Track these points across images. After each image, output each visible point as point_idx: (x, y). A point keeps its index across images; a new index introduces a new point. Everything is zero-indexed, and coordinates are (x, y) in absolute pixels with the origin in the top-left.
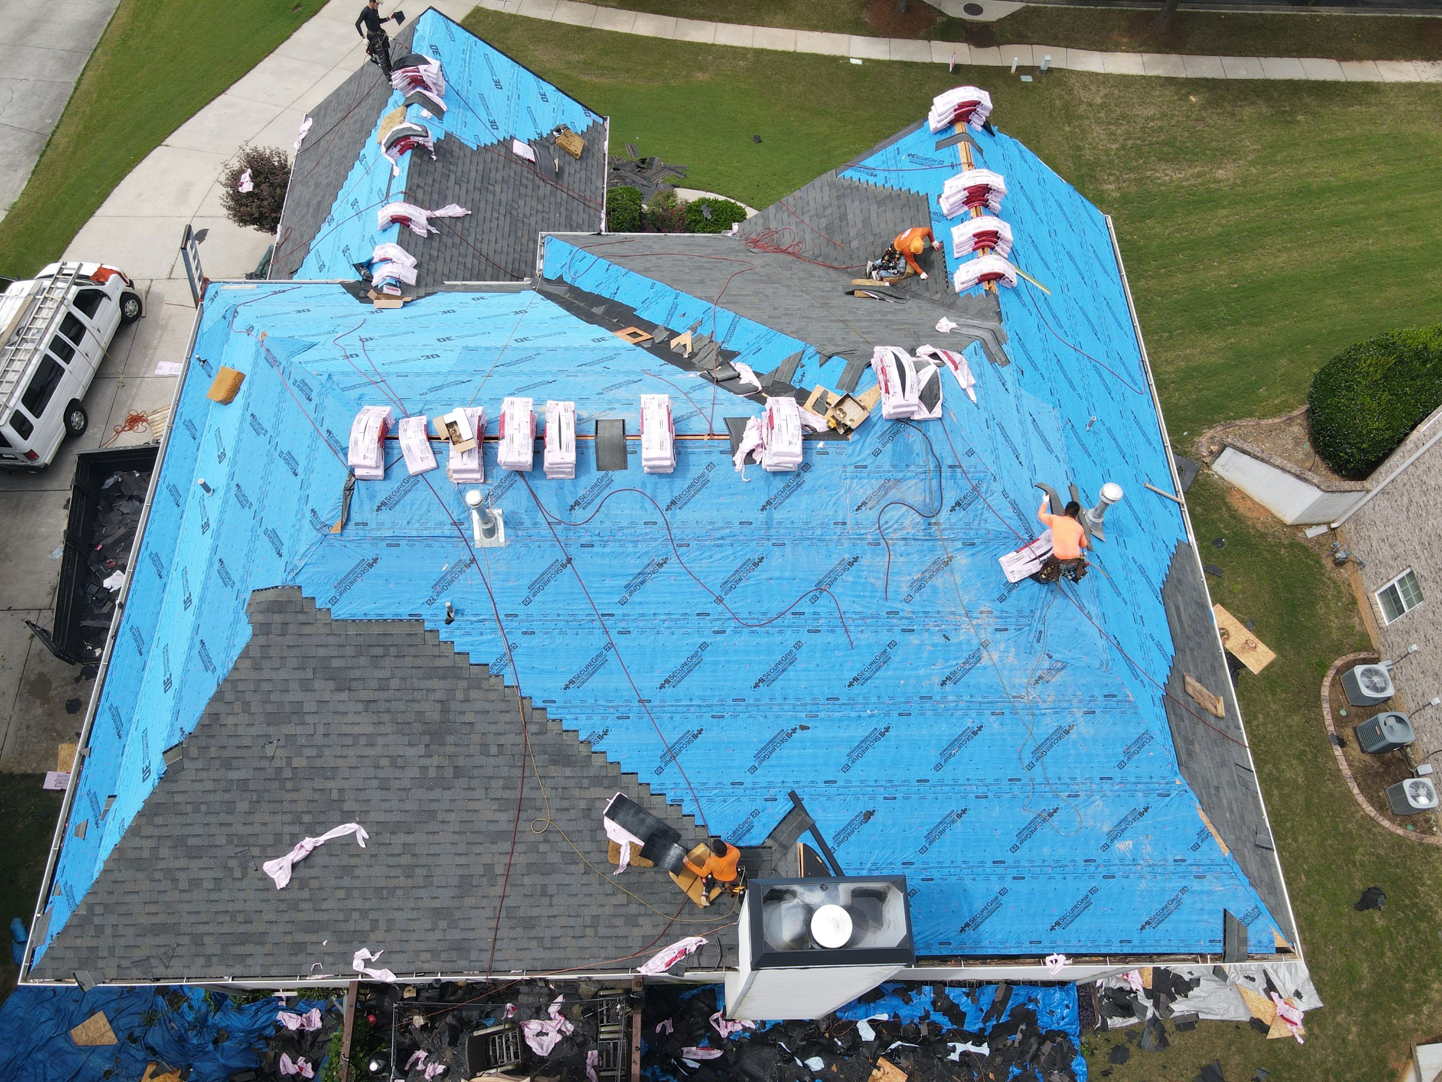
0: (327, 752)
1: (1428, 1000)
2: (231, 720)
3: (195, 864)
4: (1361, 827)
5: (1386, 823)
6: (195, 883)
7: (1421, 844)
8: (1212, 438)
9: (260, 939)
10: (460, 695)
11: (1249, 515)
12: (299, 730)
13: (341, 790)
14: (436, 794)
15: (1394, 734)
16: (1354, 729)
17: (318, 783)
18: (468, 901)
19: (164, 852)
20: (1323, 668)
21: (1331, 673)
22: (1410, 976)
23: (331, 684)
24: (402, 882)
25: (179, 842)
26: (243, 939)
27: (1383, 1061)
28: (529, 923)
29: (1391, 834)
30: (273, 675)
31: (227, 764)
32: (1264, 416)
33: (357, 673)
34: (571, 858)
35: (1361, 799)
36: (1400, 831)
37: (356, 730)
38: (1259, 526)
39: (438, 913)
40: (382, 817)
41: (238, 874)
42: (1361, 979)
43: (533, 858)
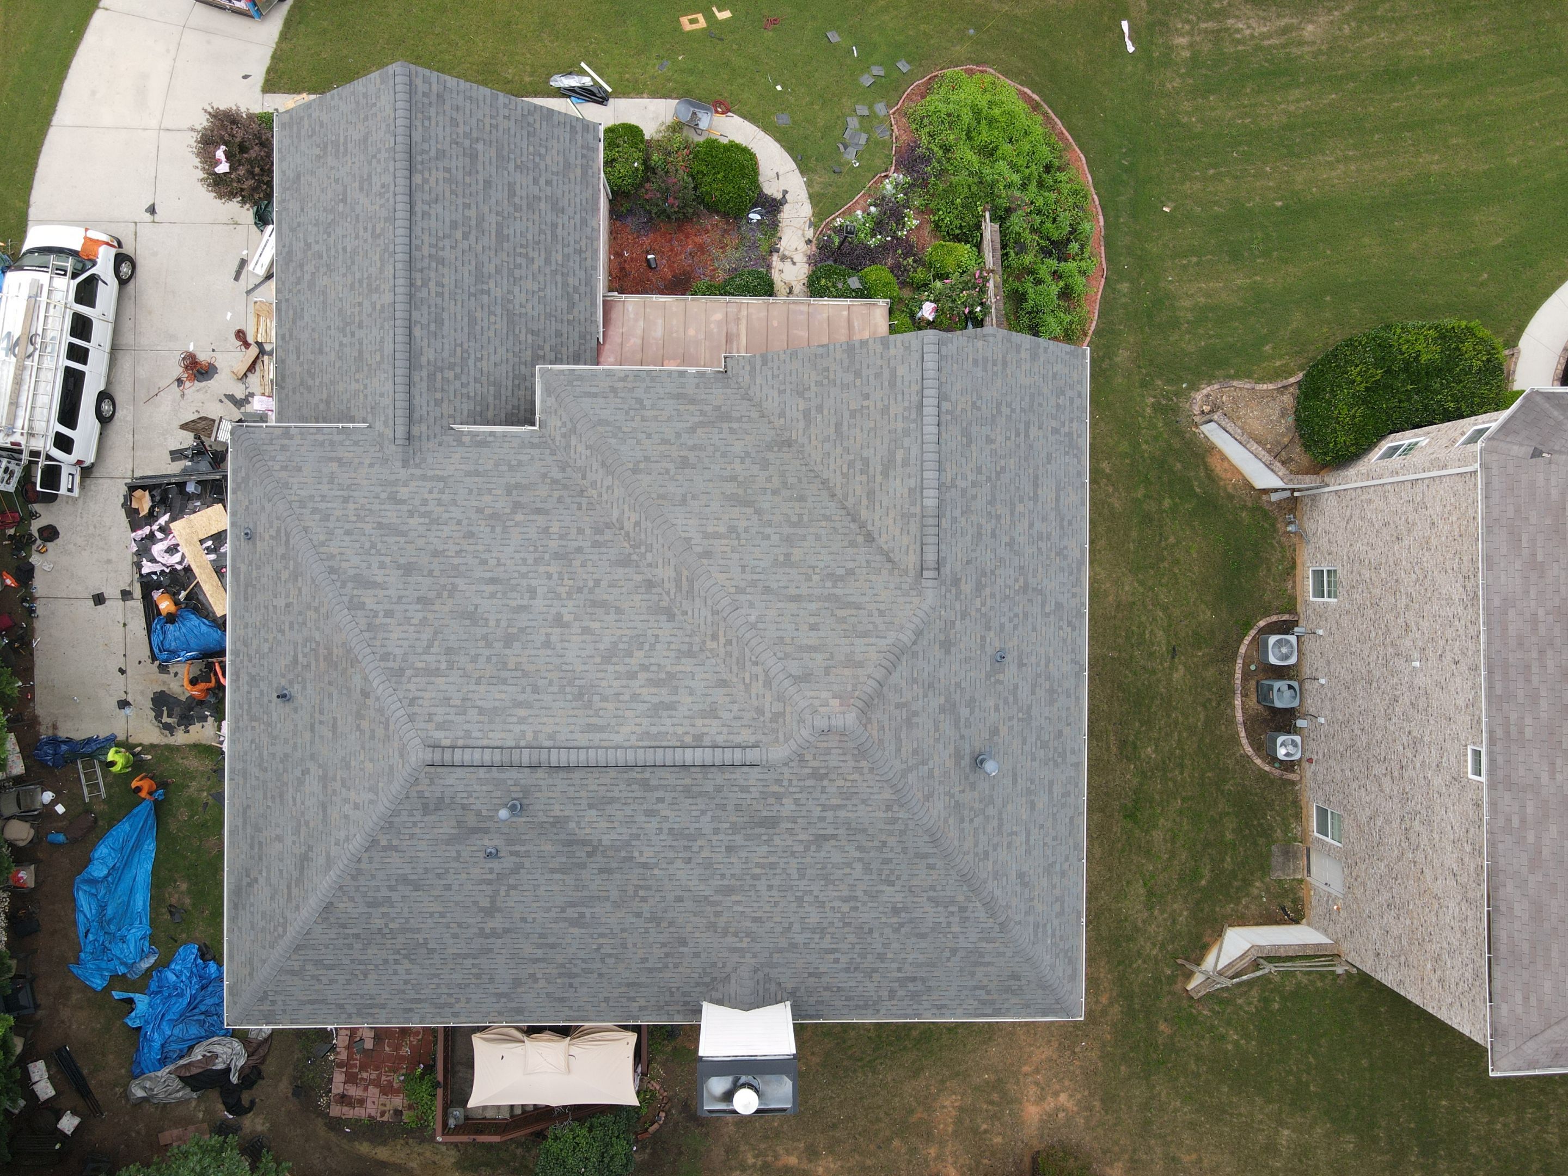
0: (412, 921)
1: (1247, 895)
2: (341, 905)
3: (331, 972)
4: (1237, 762)
5: (1258, 761)
6: (333, 982)
7: (1281, 779)
8: (1207, 396)
9: (383, 1006)
10: (502, 893)
11: (1223, 476)
12: (390, 910)
13: (425, 939)
14: (492, 940)
15: (1282, 698)
16: (1258, 682)
17: (409, 935)
18: (519, 990)
19: (309, 967)
20: (1248, 626)
21: (1253, 633)
22: (1240, 877)
23: (411, 888)
24: (474, 981)
25: (318, 963)
26: (371, 1006)
27: (1199, 937)
28: (562, 1000)
29: (1260, 769)
30: (368, 883)
31: (344, 926)
32: (1261, 380)
33: (428, 882)
34: (588, 971)
35: (1244, 741)
36: (1267, 768)
37: (431, 910)
38: (1230, 490)
39: (499, 995)
40: (455, 951)
41: (361, 977)
42: (1202, 877)
43: (563, 970)
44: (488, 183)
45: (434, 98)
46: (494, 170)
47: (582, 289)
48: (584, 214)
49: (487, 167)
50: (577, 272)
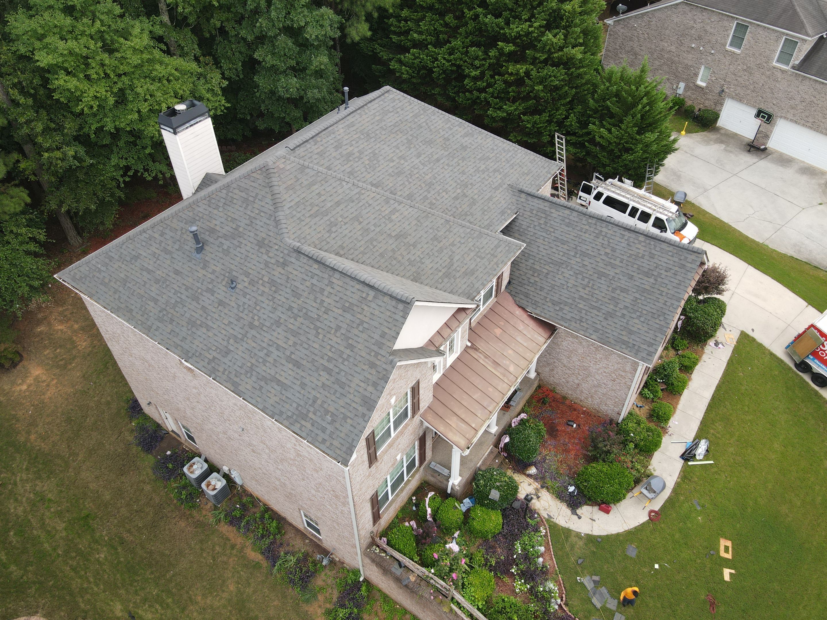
44: (631, 277)
45: (682, 262)
46: (638, 284)
47: (560, 314)
48: (601, 332)
49: (640, 281)
50: (570, 314)
